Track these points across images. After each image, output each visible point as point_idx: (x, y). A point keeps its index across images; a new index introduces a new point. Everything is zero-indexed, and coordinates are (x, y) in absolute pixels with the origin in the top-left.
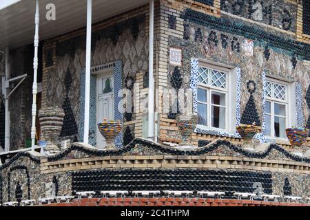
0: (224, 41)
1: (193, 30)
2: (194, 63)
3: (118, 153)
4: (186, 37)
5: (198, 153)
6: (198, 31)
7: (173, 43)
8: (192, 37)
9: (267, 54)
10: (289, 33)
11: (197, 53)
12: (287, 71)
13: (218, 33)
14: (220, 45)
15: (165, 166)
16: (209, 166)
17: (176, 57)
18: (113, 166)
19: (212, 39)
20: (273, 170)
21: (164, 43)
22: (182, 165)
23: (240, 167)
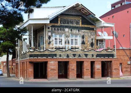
0: (61, 29)
1: (53, 29)
2: (53, 34)
3: (33, 52)
4: (52, 30)
5: (43, 51)
6: (55, 29)
7: (49, 32)
8: (53, 30)
9: (71, 30)
10: (78, 25)
11: (54, 33)
12: (77, 33)
13: (59, 28)
14: (60, 30)
15: (39, 53)
16: (45, 53)
17: (50, 34)
18: (33, 54)
19: (58, 30)
20: (57, 53)
21: (47, 32)
22: (41, 53)
23: (50, 53)
